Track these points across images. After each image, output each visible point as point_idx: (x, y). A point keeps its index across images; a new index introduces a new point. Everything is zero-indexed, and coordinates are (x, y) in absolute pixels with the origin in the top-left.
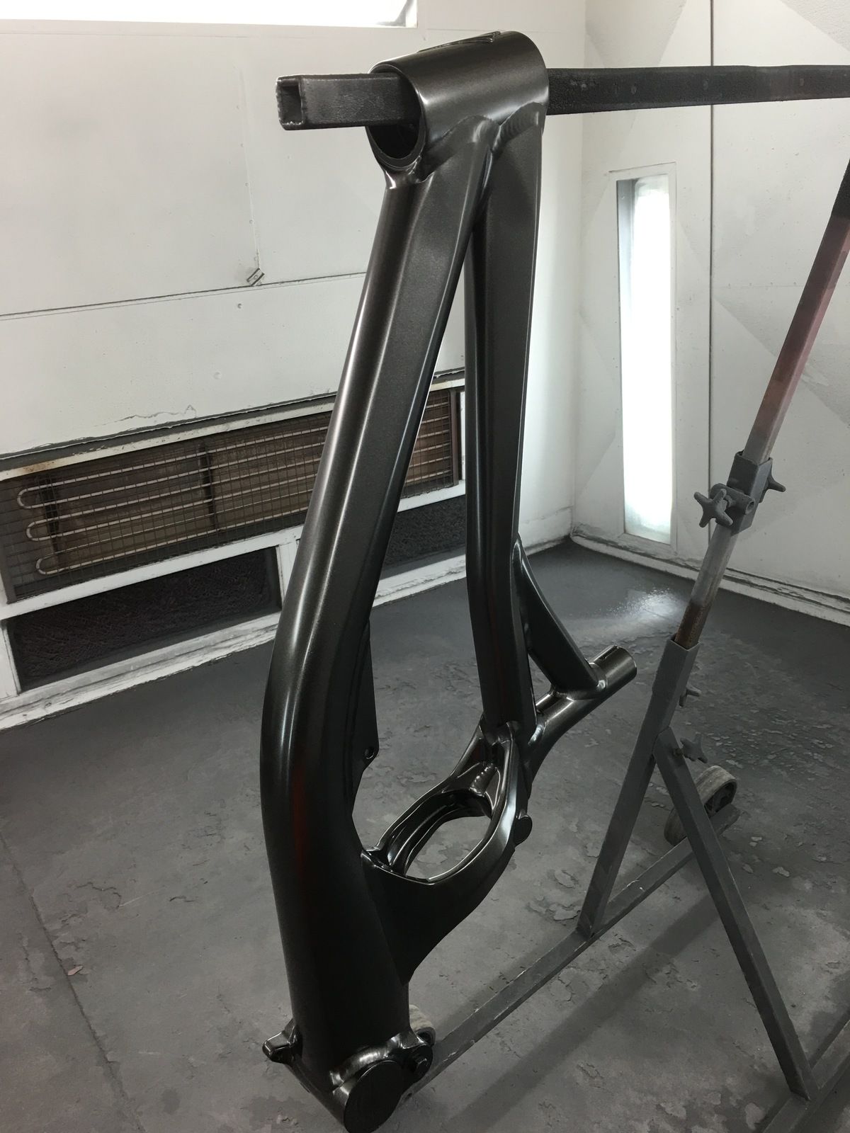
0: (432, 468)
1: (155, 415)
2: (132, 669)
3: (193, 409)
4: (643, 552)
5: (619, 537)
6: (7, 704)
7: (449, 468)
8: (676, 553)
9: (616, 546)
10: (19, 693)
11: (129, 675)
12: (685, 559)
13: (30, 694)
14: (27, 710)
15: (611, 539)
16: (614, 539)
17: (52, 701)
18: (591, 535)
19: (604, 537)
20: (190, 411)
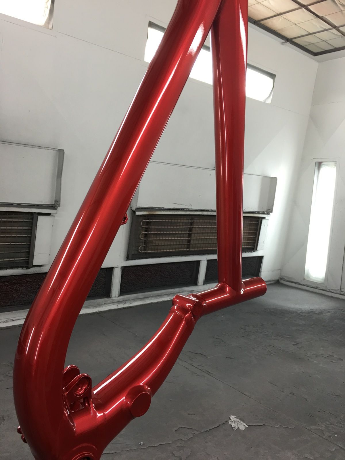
0: (248, 244)
1: (181, 205)
2: (151, 296)
3: (191, 205)
4: (311, 286)
5: (301, 281)
6: (114, 299)
7: (253, 245)
8: (326, 287)
9: (299, 284)
10: (118, 296)
11: (150, 298)
12: (330, 289)
13: (122, 297)
14: (118, 304)
15: (298, 282)
16: (299, 281)
17: (127, 302)
18: (288, 280)
19: (294, 281)
20: (190, 206)
